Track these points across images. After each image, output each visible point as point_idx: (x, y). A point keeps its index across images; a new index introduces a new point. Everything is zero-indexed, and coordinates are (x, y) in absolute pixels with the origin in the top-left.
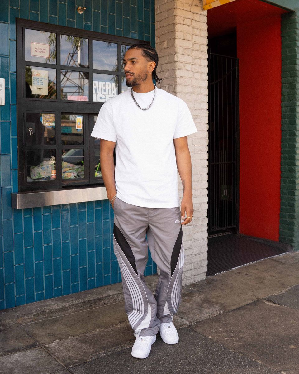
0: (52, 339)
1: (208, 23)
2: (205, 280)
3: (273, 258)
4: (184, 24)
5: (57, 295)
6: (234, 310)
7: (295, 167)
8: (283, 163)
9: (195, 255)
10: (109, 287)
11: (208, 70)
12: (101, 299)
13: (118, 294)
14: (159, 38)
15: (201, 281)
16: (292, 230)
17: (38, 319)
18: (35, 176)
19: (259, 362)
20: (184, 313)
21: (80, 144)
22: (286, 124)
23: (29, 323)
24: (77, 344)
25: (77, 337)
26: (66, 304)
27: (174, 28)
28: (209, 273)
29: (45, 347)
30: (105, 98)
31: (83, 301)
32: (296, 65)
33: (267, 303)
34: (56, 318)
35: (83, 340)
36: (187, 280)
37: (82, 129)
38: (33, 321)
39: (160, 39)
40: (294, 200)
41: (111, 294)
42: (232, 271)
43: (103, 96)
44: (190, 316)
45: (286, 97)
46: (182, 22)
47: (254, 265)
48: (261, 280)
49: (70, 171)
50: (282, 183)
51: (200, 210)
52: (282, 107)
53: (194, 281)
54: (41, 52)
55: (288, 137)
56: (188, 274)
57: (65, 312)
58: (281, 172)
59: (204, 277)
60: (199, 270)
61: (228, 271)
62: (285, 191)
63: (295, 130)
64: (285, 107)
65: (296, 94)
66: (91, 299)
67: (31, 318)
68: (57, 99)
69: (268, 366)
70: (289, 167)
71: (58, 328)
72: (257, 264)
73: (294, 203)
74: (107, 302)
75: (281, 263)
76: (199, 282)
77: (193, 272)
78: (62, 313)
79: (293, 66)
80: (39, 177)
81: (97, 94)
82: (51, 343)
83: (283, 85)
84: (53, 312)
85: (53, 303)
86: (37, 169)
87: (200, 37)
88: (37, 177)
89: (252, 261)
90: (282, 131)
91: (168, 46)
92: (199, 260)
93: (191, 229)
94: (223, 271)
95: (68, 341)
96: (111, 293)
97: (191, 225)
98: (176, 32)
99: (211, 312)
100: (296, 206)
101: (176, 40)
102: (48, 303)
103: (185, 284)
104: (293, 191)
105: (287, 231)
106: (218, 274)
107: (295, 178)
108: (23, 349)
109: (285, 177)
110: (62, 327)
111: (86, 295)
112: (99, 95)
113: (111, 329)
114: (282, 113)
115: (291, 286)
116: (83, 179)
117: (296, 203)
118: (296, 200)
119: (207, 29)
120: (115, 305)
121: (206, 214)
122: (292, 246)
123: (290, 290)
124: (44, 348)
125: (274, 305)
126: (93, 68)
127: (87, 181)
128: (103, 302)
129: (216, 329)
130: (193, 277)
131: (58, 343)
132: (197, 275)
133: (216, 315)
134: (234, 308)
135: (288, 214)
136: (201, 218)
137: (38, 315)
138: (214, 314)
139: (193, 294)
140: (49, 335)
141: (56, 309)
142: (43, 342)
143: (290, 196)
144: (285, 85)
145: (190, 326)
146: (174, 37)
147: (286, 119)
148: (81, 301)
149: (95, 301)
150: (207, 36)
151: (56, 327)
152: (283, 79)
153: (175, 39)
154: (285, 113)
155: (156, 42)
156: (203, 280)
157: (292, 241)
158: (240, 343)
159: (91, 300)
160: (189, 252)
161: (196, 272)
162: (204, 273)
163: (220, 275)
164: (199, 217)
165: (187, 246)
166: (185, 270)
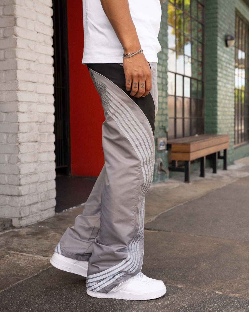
2: (54, 217)
9: (42, 182)
15: (49, 218)
19: (180, 286)
20: (46, 251)
28: (58, 208)
36: (33, 217)
51: (45, 123)
53: (41, 218)
56: (34, 209)
59: (52, 213)
60: (47, 203)
61: (78, 207)
69: (194, 288)
76: (47, 219)
92: (46, 190)
93: (36, 147)
94: (72, 206)
97: (36, 142)
103: (30, 222)
106: (67, 210)
121: (52, 129)
123: (158, 217)
125: (152, 231)
130: (41, 213)
132: (45, 210)
136: (47, 134)
139: (46, 232)
156: (52, 217)
160: (35, 178)
161: (43, 206)
162: (52, 207)
163: (70, 211)
164: (45, 132)
165: (32, 170)
166: (30, 203)
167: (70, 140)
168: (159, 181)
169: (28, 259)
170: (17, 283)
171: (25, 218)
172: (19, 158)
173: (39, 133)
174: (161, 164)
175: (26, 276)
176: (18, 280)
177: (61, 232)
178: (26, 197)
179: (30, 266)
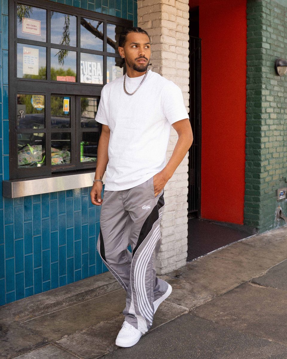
0: (60, 335)
1: (189, 5)
2: (186, 266)
3: (241, 241)
4: (169, 4)
5: (45, 290)
6: (225, 294)
7: (260, 149)
8: (248, 146)
9: (178, 241)
10: (95, 277)
11: (189, 52)
12: (93, 291)
13: (108, 284)
14: (142, 17)
15: (182, 267)
16: (258, 212)
17: (35, 316)
18: (21, 161)
19: (270, 340)
20: (180, 300)
21: (67, 127)
22: (251, 107)
23: (27, 321)
24: (89, 338)
25: (84, 331)
26: (60, 298)
27: (160, 8)
28: (189, 259)
29: (57, 343)
30: (91, 79)
31: (75, 294)
32: (262, 48)
33: (253, 285)
34: (54, 313)
35: (93, 334)
36: (170, 267)
37: (69, 111)
38: (30, 318)
39: (142, 19)
40: (259, 183)
41: (100, 285)
42: (209, 256)
43: (89, 77)
44: (187, 303)
45: (251, 79)
46: (167, 3)
47: (226, 249)
48: (239, 263)
49: (57, 156)
50: (247, 166)
51: (181, 195)
52: (247, 90)
53: (176, 268)
54: (32, 28)
55: (253, 119)
56: (171, 261)
57: (59, 307)
58: (246, 154)
59: (184, 263)
60: (181, 256)
61: (204, 256)
62: (250, 174)
63: (261, 113)
64: (250, 89)
65: (262, 77)
66: (83, 291)
67: (28, 315)
68: (47, 79)
69: (280, 343)
70: (254, 149)
71: (60, 323)
72: (229, 248)
73: (259, 186)
74: (98, 293)
75: (252, 246)
76: (180, 268)
77: (175, 258)
78: (57, 308)
79: (259, 48)
80: (25, 163)
81: (84, 75)
82: (60, 339)
83: (248, 67)
84: (48, 308)
85: (44, 298)
86: (23, 154)
87: (182, 18)
88: (23, 163)
89: (224, 245)
90: (247, 113)
91: (152, 26)
92: (180, 246)
93: (174, 215)
94: (200, 256)
95: (77, 335)
96: (100, 283)
97: (174, 210)
98: (162, 13)
99: (205, 297)
100: (261, 188)
101: (162, 21)
102: (40, 299)
104: (258, 173)
105: (252, 214)
106: (196, 259)
107: (260, 160)
108: (34, 347)
109: (250, 160)
110: (64, 322)
111: (76, 288)
112: (86, 76)
113: (115, 321)
114: (246, 96)
115: (268, 268)
116: (69, 165)
117: (261, 186)
118: (261, 182)
119: (189, 10)
120: (107, 296)
121: (186, 199)
122: (257, 229)
123: (269, 272)
124: (56, 345)
125: (261, 287)
126: (81, 47)
127: (73, 167)
128: (94, 294)
129: (217, 313)
130: (175, 263)
131: (68, 338)
132: (179, 261)
133: (211, 300)
134: (224, 291)
135: (253, 196)
136: (182, 203)
137: (34, 311)
138: (209, 299)
139: (180, 281)
140: (54, 331)
141: (52, 304)
142: (51, 338)
143: (255, 179)
144: (250, 67)
145: (190, 312)
146: (160, 18)
147: (251, 102)
148: (73, 293)
149: (87, 293)
150: (188, 17)
151: (58, 323)
152: (249, 62)
153: (160, 19)
154: (250, 96)
155: (138, 22)
156: (184, 266)
157: (257, 224)
158: (245, 325)
159: (83, 293)
160: (172, 238)
161: (178, 258)
162: (185, 259)
163: (198, 260)
164: (180, 202)
165: (171, 232)
166: (168, 257)
167: (200, 188)
168: (278, 227)
169: (167, 305)
170: (161, 325)
171: (164, 268)
172: (162, 225)
173: (176, 204)
174: (280, 211)
175: (166, 320)
176: (162, 323)
177: (191, 282)
178: (166, 253)
179: (169, 312)
